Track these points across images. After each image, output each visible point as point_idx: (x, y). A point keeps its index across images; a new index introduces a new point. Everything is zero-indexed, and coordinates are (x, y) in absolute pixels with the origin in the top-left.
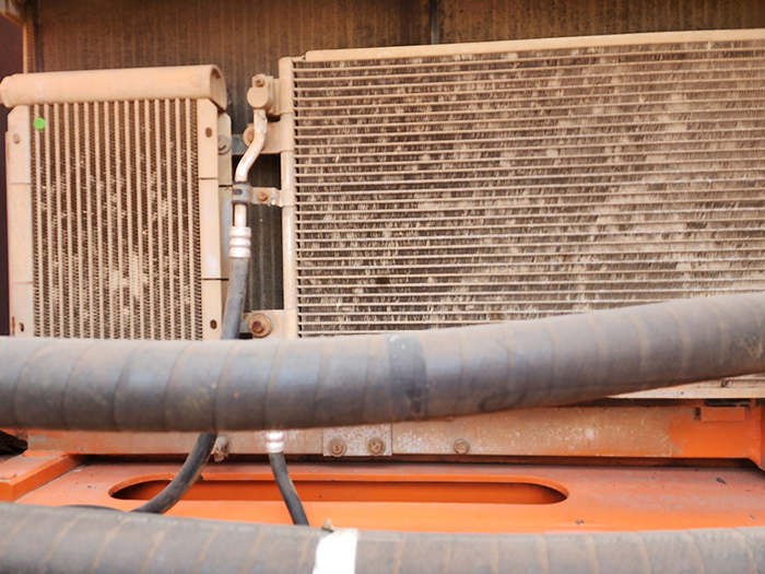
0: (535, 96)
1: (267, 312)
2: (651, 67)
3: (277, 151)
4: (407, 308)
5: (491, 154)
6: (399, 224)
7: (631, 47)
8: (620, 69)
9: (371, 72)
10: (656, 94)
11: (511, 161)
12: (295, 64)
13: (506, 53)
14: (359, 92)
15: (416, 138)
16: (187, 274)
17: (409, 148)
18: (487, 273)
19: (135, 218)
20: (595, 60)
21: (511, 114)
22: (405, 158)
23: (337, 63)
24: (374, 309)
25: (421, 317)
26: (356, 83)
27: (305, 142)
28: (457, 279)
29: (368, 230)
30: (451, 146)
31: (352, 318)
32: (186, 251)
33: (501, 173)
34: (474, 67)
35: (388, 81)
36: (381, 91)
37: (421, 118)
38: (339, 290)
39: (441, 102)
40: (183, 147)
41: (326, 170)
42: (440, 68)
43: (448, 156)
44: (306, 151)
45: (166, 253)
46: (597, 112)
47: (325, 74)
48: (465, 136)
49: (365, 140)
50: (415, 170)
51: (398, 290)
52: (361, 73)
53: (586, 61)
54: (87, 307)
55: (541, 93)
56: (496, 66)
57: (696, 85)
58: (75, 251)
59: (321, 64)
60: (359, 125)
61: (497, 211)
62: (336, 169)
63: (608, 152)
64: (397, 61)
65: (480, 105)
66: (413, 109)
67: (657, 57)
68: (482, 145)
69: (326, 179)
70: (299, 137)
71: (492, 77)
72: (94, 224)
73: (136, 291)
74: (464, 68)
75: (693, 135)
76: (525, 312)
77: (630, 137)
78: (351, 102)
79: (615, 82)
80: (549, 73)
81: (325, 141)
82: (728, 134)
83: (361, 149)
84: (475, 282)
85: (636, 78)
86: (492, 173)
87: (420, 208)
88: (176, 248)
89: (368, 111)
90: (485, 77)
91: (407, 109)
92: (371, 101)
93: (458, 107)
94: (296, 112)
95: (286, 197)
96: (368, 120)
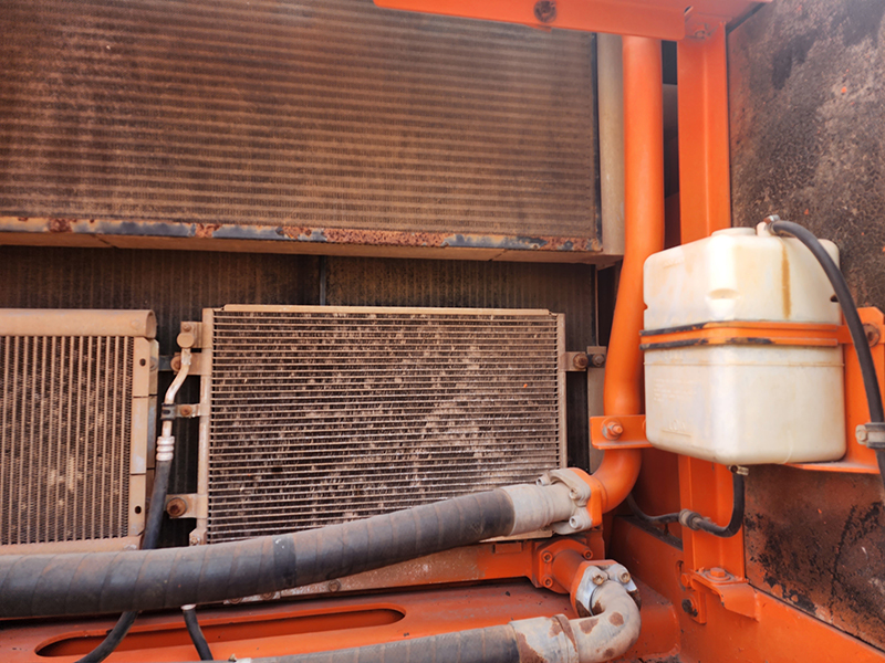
0: (387, 343)
1: (183, 497)
2: (458, 329)
3: (198, 374)
4: (295, 489)
5: (358, 380)
6: (291, 428)
7: (447, 316)
8: (440, 329)
9: (273, 321)
10: (462, 346)
11: (371, 385)
12: (215, 313)
13: (368, 314)
14: (265, 334)
15: (306, 367)
16: (117, 471)
17: (300, 374)
18: (354, 462)
19: (73, 427)
20: (426, 322)
21: (372, 354)
22: (297, 381)
23: (248, 314)
24: (269, 491)
25: (305, 496)
26: (261, 328)
27: (221, 368)
28: (333, 467)
29: (268, 432)
30: (330, 374)
31: (252, 498)
32: (117, 452)
33: (365, 393)
34: (347, 322)
35: (286, 328)
36: (281, 334)
37: (310, 354)
38: (243, 478)
39: (324, 344)
40: (120, 373)
41: (236, 389)
42: (324, 321)
43: (328, 381)
44: (221, 375)
45: (100, 455)
46: (426, 355)
47: (239, 321)
48: (340, 367)
49: (267, 368)
50: (304, 390)
51: (289, 476)
52: (266, 321)
53: (419, 323)
54: (25, 500)
55: (391, 341)
56: (362, 322)
57: (485, 342)
58: (17, 455)
59: (236, 314)
60: (263, 357)
61: (361, 419)
62: (244, 388)
63: (433, 381)
64: (293, 314)
65: (351, 348)
66: (304, 348)
67: (462, 323)
68: (352, 374)
69: (236, 395)
70: (216, 365)
71: (359, 329)
72: (37, 432)
73: (71, 485)
74: (340, 322)
75: (482, 372)
76: (379, 488)
77: (446, 372)
78: (257, 341)
79: (437, 337)
80: (396, 329)
81: (236, 368)
82: (503, 372)
83: (264, 374)
84: (345, 469)
85: (450, 335)
86: (358, 393)
87: (307, 417)
88: (109, 451)
89: (271, 347)
90: (354, 329)
91: (299, 348)
92: (273, 341)
93: (336, 348)
94: (215, 347)
95: (203, 409)
96: (270, 354)
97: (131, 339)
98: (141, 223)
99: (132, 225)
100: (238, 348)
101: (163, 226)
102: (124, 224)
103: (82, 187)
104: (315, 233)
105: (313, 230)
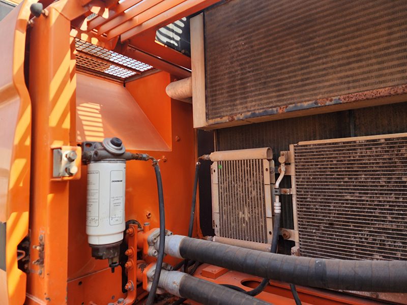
0: (394, 156)
1: (288, 230)
3: (290, 174)
4: (342, 236)
5: (376, 178)
6: (337, 203)
9: (323, 148)
11: (385, 182)
12: (295, 146)
13: (379, 140)
14: (318, 155)
15: (342, 171)
16: (261, 215)
17: (340, 175)
18: (377, 226)
19: (246, 196)
21: (383, 163)
22: (338, 178)
23: (310, 145)
24: (328, 234)
25: (348, 240)
26: (317, 152)
27: (299, 172)
28: (365, 227)
29: (326, 203)
30: (357, 175)
31: (320, 237)
32: (261, 207)
33: (381, 186)
34: (365, 145)
35: (329, 151)
36: (327, 154)
38: (314, 226)
39: (352, 158)
40: (259, 174)
41: (307, 182)
42: (351, 146)
43: (356, 179)
44: (300, 175)
45: (255, 208)
47: (305, 149)
48: (363, 171)
49: (321, 172)
50: (342, 183)
51: (338, 228)
52: (319, 148)
54: (233, 222)
55: (397, 155)
56: (375, 144)
58: (230, 205)
59: (304, 146)
60: (319, 167)
61: (380, 201)
62: (311, 182)
64: (333, 144)
65: (369, 160)
66: (341, 161)
68: (372, 175)
69: (307, 185)
70: (297, 170)
71: (374, 148)
72: (235, 197)
73: (247, 219)
74: (360, 145)
76: (396, 244)
78: (315, 158)
80: (400, 147)
81: (306, 172)
84: (372, 229)
86: (377, 186)
87: (346, 198)
88: (258, 206)
89: (322, 161)
90: (371, 149)
91: (338, 161)
92: (323, 158)
93: (360, 160)
94: (296, 162)
95: (293, 191)
96: (323, 165)
97: (262, 160)
98: (257, 112)
99: (254, 113)
100: (307, 162)
101: (265, 111)
102: (252, 113)
103: (238, 102)
104: (335, 100)
105: (334, 98)
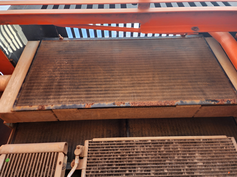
2: (188, 145)
3: (81, 169)
5: (148, 171)
7: (181, 140)
8: (179, 147)
9: (111, 144)
10: (192, 154)
11: (154, 173)
12: (89, 142)
13: (148, 140)
14: (107, 150)
15: (124, 165)
17: (122, 168)
20: (172, 143)
21: (152, 158)
22: (121, 171)
23: (101, 142)
26: (106, 147)
27: (90, 166)
30: (135, 168)
34: (140, 144)
35: (116, 147)
36: (114, 150)
37: (125, 158)
39: (131, 154)
40: (51, 168)
41: (96, 176)
42: (130, 144)
43: (134, 171)
44: (90, 169)
46: (176, 158)
47: (98, 145)
48: (139, 164)
49: (109, 165)
50: (124, 176)
52: (108, 144)
53: (170, 143)
55: (159, 152)
56: (145, 144)
57: (202, 151)
59: (97, 142)
60: (107, 160)
62: (99, 175)
63: (182, 171)
64: (118, 141)
65: (142, 155)
66: (123, 155)
67: (189, 143)
68: (144, 167)
70: (88, 164)
71: (145, 146)
74: (137, 144)
75: (205, 166)
77: (188, 166)
78: (104, 153)
79: (179, 149)
80: (160, 146)
81: (96, 165)
82: (215, 166)
83: (107, 168)
85: (185, 148)
89: (110, 156)
90: (143, 146)
91: (121, 156)
92: (111, 153)
93: (136, 155)
94: (88, 156)
96: (109, 159)
97: (58, 153)
99: (65, 106)
100: (97, 156)
102: (62, 106)
103: (51, 97)
